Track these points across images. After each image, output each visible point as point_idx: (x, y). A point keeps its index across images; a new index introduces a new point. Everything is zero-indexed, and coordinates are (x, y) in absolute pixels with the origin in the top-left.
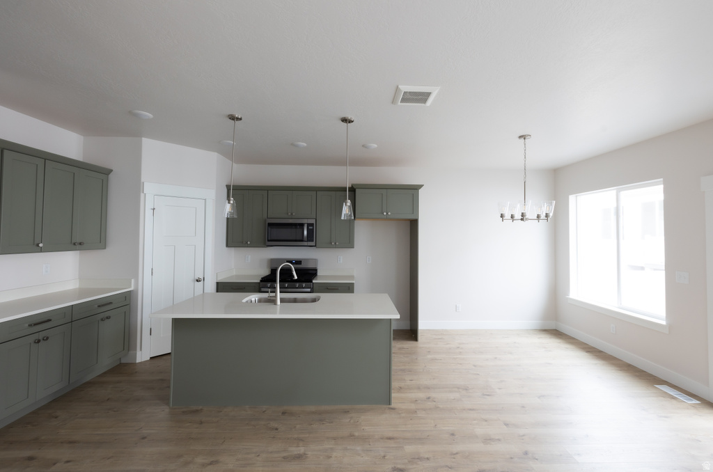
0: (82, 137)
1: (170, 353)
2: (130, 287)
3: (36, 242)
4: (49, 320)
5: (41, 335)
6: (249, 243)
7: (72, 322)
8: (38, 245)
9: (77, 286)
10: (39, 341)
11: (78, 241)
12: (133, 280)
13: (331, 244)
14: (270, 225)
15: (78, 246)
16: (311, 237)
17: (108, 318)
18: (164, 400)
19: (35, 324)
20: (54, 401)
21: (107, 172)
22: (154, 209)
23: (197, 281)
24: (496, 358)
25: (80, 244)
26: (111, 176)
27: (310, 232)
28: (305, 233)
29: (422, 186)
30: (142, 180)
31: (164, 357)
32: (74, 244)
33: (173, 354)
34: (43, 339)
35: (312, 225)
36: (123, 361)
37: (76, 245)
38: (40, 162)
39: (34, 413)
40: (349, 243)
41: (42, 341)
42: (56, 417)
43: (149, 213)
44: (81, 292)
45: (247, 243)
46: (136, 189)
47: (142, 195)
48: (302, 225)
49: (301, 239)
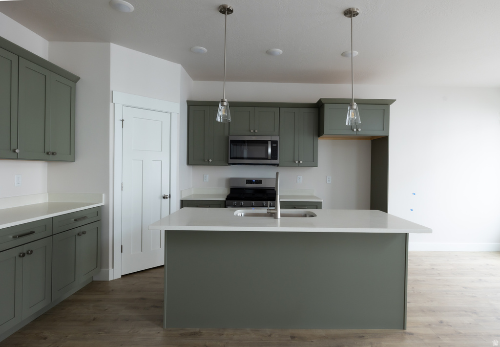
0: (47, 42)
1: (163, 266)
2: (102, 202)
3: (13, 148)
4: (32, 232)
5: (25, 249)
6: (210, 160)
7: (52, 235)
8: (14, 151)
9: (47, 200)
10: (24, 255)
11: (51, 150)
12: (103, 195)
13: (294, 163)
14: (233, 142)
15: (51, 157)
16: (274, 155)
17: (84, 233)
18: (159, 321)
19: (20, 236)
20: (37, 320)
21: (76, 79)
22: (123, 120)
23: (164, 198)
24: (480, 280)
25: (53, 154)
26: (79, 83)
27: (274, 150)
28: (270, 151)
29: (393, 101)
30: (112, 89)
31: (135, 276)
32: (48, 153)
33: (166, 267)
34: (28, 253)
35: (276, 142)
36: (95, 279)
37: (49, 155)
38: (14, 58)
39: (19, 332)
40: (312, 162)
41: (26, 255)
42: (45, 338)
43: (118, 124)
44: (51, 207)
45: (209, 161)
46: (106, 97)
47: (111, 105)
48: (266, 142)
49: (264, 156)
